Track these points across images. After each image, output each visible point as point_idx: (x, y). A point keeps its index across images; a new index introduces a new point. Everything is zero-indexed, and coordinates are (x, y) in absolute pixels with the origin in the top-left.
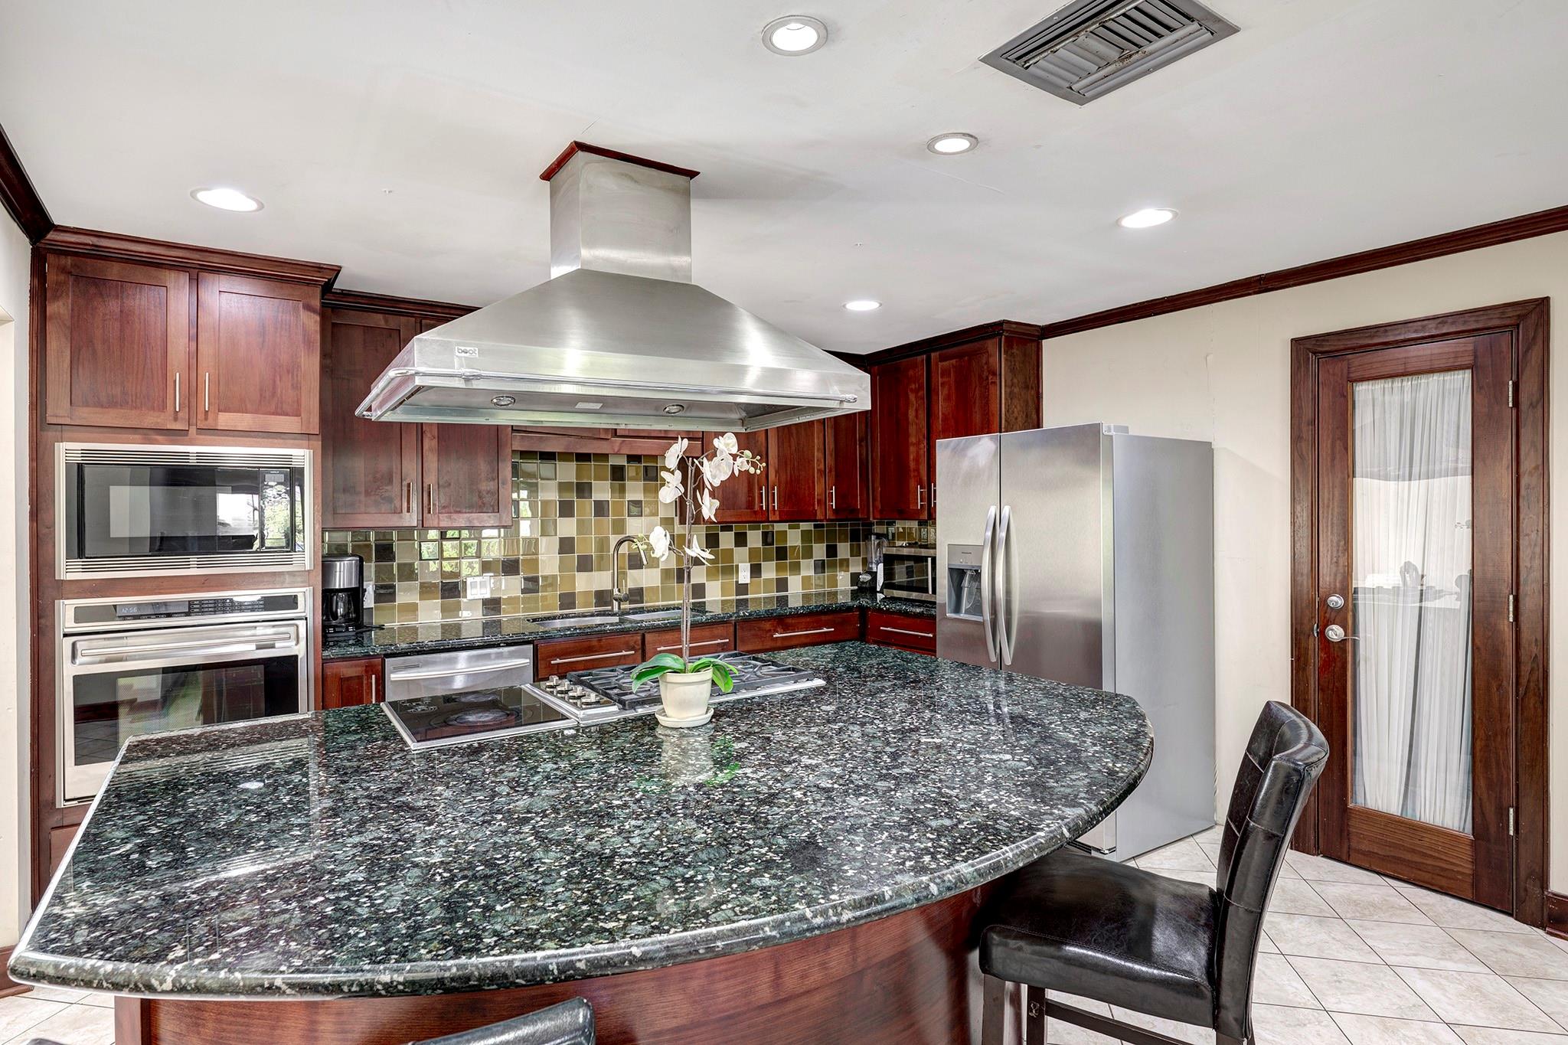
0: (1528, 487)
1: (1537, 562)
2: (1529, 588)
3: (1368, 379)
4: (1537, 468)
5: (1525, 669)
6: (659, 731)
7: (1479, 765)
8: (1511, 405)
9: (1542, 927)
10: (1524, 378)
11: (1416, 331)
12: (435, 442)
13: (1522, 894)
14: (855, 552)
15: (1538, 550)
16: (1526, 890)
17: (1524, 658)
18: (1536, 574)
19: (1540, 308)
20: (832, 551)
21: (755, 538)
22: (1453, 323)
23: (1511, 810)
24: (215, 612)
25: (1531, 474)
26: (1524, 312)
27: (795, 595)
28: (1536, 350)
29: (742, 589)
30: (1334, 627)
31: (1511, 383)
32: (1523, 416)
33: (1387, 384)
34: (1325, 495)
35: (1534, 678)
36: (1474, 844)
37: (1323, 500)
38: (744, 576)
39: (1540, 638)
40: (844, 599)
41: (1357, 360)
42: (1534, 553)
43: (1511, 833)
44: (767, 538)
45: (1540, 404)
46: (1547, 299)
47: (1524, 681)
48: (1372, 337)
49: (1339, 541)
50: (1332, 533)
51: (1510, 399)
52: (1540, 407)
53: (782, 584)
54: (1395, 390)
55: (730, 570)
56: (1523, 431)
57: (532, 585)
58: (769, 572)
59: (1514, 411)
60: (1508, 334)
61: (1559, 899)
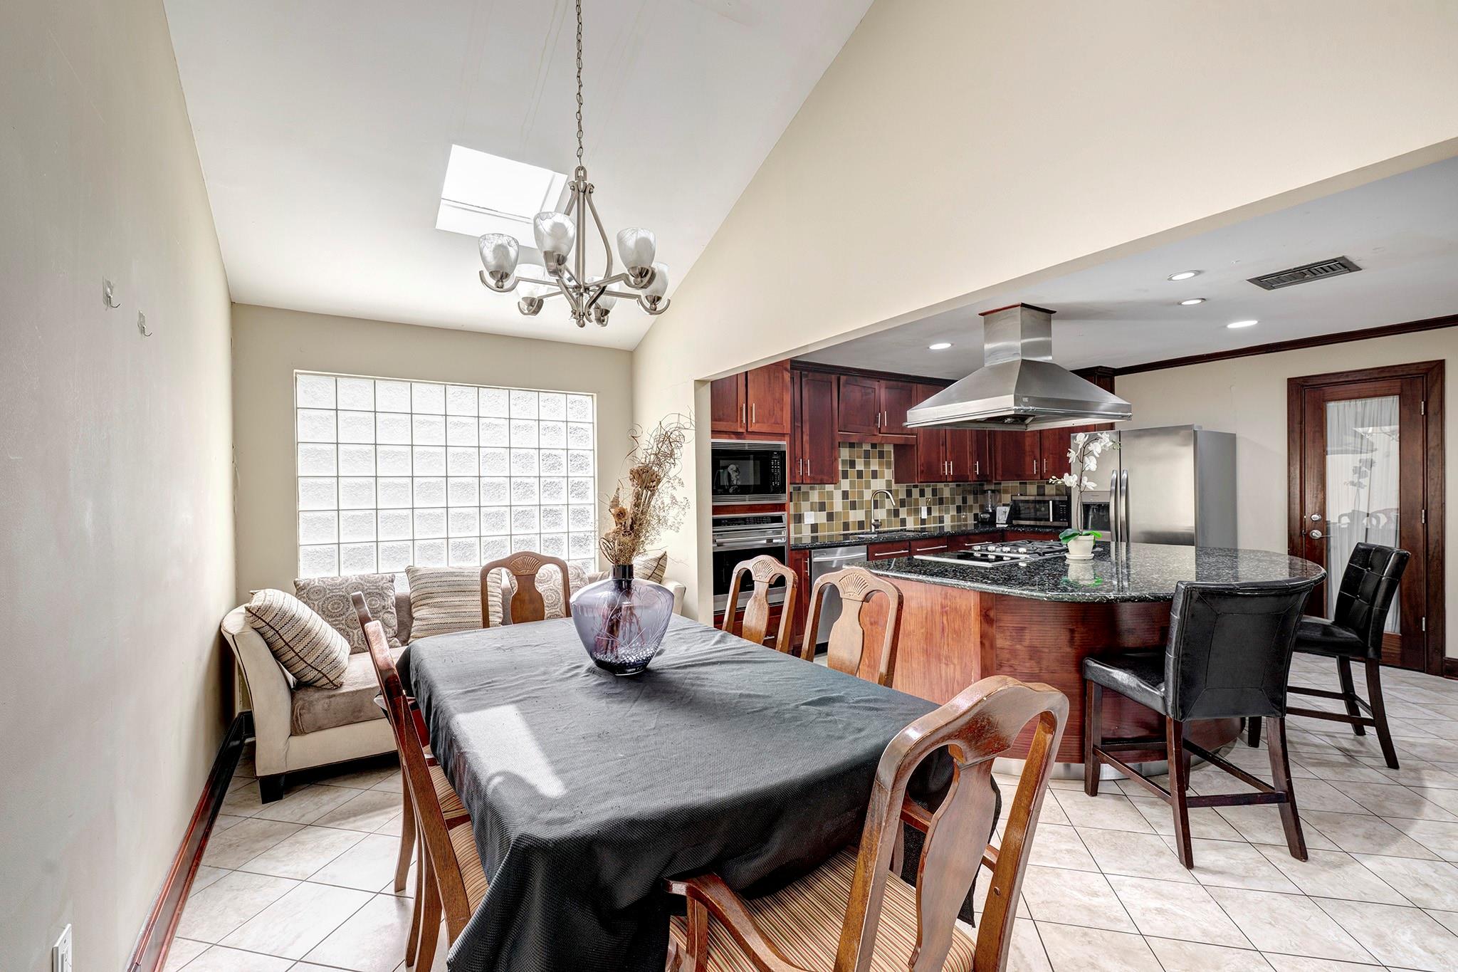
0: (1433, 455)
1: (1438, 493)
2: (1434, 506)
3: (1336, 400)
4: (1438, 445)
5: (1431, 547)
6: (1067, 562)
7: (1404, 598)
8: (1423, 414)
9: (1442, 676)
10: (1430, 400)
11: (1365, 376)
12: (808, 437)
13: (1430, 660)
14: (976, 501)
15: (1439, 486)
16: (1432, 658)
17: (1430, 541)
18: (1438, 499)
19: (1440, 366)
20: (964, 501)
21: (928, 492)
22: (1389, 371)
23: (1424, 619)
24: (754, 523)
25: (1434, 448)
26: (1431, 367)
27: (947, 526)
28: (1438, 386)
29: (923, 521)
30: (1315, 531)
31: (1423, 402)
32: (1430, 419)
33: (1347, 403)
34: (1309, 461)
35: (1437, 550)
36: (1402, 639)
37: (1308, 464)
38: (924, 515)
39: (1440, 531)
40: (971, 528)
41: (1328, 390)
42: (1436, 488)
43: (1424, 630)
44: (934, 492)
45: (1440, 413)
46: (1444, 360)
47: (1431, 553)
48: (1338, 378)
49: (1318, 485)
50: (1313, 481)
51: (1423, 411)
52: (1439, 416)
53: (941, 520)
54: (1352, 405)
55: (917, 511)
56: (1430, 427)
57: (830, 517)
58: (935, 514)
59: (1425, 417)
60: (1421, 378)
61: (1452, 661)
